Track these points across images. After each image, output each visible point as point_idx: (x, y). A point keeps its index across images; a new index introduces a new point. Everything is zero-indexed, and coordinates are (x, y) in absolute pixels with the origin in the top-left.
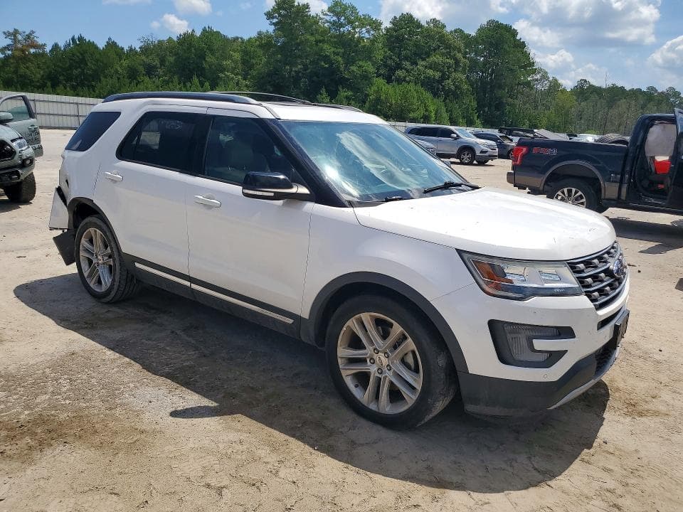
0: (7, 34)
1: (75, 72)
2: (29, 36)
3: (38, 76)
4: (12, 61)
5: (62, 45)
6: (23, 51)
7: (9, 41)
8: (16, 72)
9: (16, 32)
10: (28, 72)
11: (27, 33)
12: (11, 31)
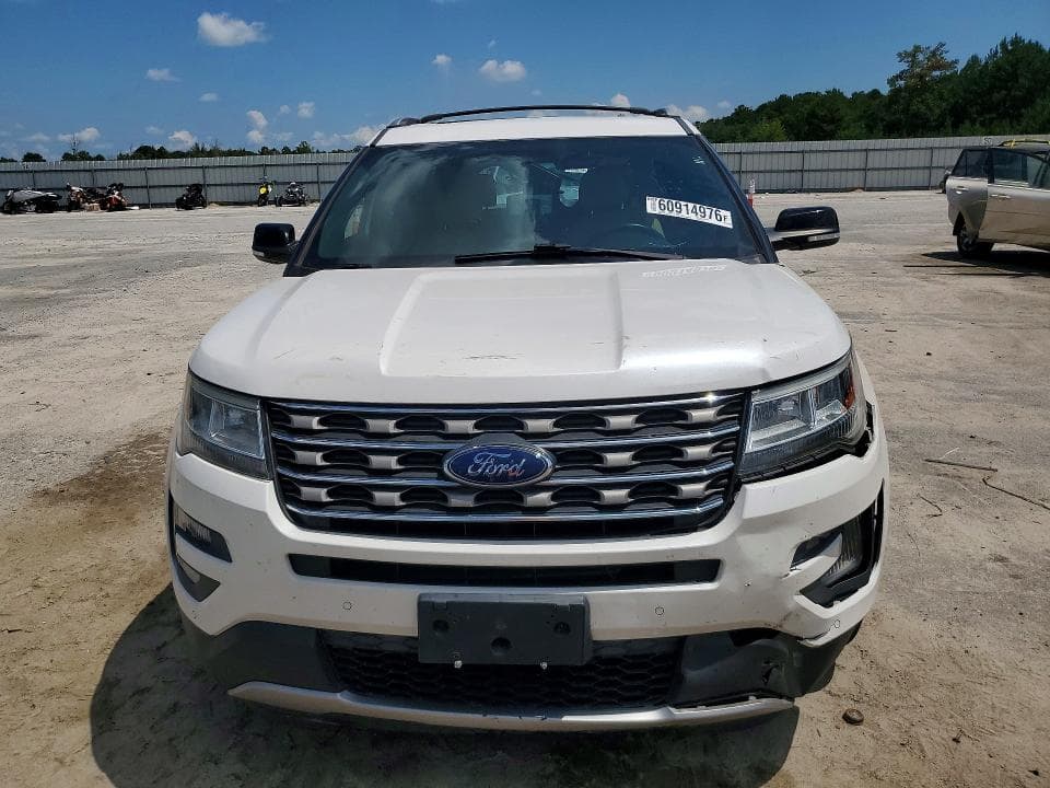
0: (902, 56)
1: (996, 96)
2: (934, 53)
3: (937, 111)
4: (903, 94)
5: (983, 55)
6: (921, 77)
7: (904, 66)
8: (906, 111)
9: (917, 49)
10: (923, 108)
11: (932, 49)
12: (910, 49)
